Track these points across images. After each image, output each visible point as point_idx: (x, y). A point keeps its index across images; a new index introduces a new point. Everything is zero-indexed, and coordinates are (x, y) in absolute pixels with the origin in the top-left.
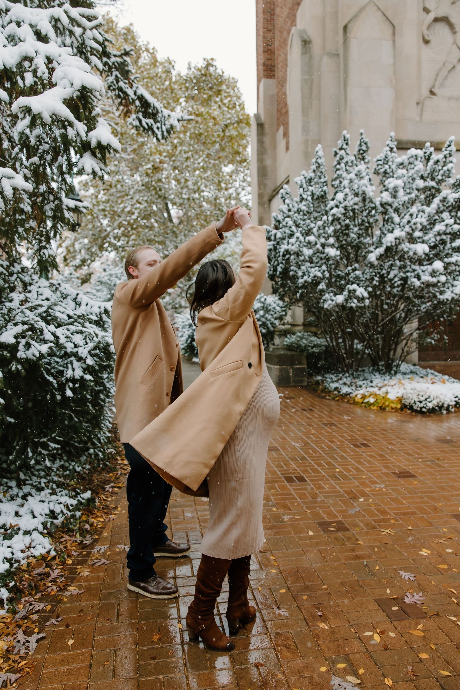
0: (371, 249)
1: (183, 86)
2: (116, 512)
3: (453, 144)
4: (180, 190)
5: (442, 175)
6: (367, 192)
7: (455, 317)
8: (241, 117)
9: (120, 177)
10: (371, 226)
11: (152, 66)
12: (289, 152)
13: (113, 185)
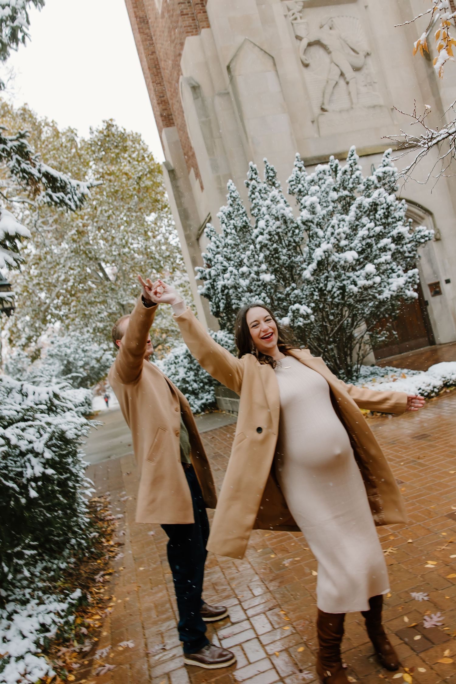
0: (304, 266)
1: (89, 150)
2: (112, 604)
3: (354, 153)
4: (109, 248)
5: (353, 184)
6: (286, 215)
7: (398, 312)
8: (152, 167)
9: (48, 249)
10: (298, 244)
11: (55, 138)
12: (204, 191)
13: (42, 257)
